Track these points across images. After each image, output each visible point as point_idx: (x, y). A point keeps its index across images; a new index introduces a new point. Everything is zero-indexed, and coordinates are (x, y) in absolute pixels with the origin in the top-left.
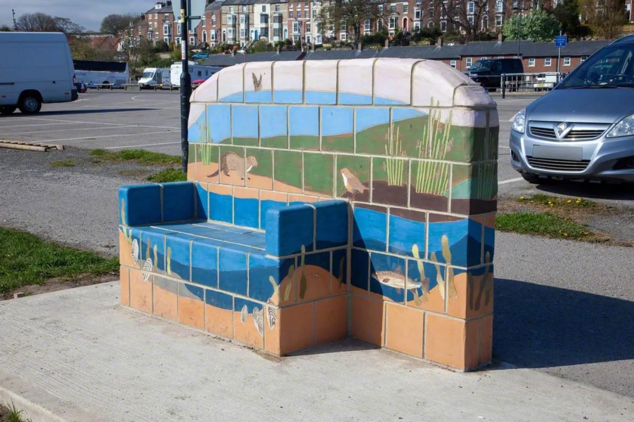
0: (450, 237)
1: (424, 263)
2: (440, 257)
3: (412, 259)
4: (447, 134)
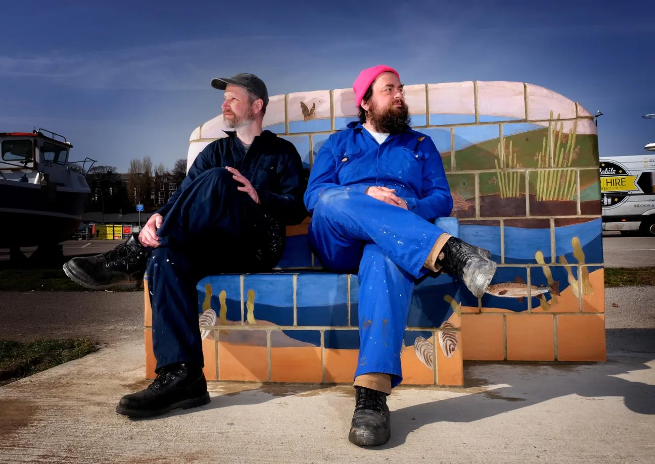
0: (581, 237)
1: (551, 267)
2: (570, 258)
3: (536, 265)
4: (572, 143)
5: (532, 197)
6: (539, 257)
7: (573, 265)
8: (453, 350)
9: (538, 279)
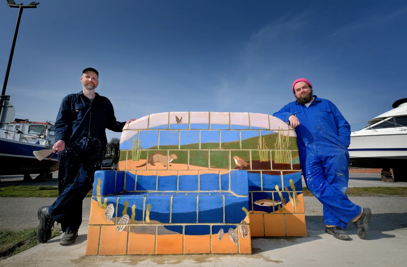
0: (293, 180)
1: (282, 192)
2: (290, 189)
3: (276, 192)
4: (287, 140)
5: (273, 162)
6: (277, 187)
7: (291, 192)
8: (247, 235)
9: (277, 198)
